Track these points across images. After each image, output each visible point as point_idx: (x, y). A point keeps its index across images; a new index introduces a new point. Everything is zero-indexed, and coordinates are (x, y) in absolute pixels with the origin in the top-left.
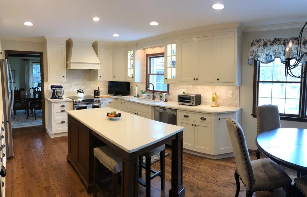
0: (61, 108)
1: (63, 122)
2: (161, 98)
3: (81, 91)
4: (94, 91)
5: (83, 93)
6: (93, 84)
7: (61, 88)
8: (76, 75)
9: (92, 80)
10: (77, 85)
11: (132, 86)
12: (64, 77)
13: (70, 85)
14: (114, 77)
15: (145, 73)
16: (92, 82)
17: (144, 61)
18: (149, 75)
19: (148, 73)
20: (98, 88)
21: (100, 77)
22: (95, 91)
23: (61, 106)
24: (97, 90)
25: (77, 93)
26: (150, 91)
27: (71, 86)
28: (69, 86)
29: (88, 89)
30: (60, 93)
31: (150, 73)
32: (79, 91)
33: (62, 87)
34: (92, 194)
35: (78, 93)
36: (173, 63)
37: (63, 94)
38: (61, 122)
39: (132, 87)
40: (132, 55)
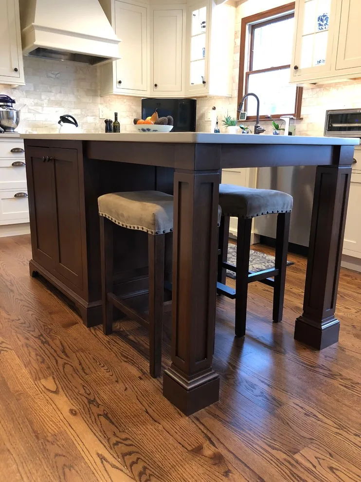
0: (12, 155)
1: (18, 196)
2: (278, 132)
3: (70, 119)
4: (106, 121)
5: (76, 124)
6: (101, 104)
7: (9, 104)
8: (52, 76)
9: (99, 93)
10: (59, 104)
11: (202, 112)
12: (16, 70)
13: (36, 101)
14: (156, 85)
15: (237, 70)
16: (99, 99)
17: (236, 37)
18: (248, 75)
19: (246, 69)
20: (116, 115)
21: (120, 82)
22: (108, 122)
23: (12, 151)
24: (114, 121)
25: (59, 122)
26: (248, 118)
27: (41, 105)
28: (36, 104)
29: (90, 119)
30: (9, 118)
31: (251, 71)
32: (64, 119)
33: (13, 102)
34: (101, 326)
35: (62, 123)
36: (322, 20)
37: (17, 122)
38: (15, 196)
39: (203, 116)
40: (204, 23)
